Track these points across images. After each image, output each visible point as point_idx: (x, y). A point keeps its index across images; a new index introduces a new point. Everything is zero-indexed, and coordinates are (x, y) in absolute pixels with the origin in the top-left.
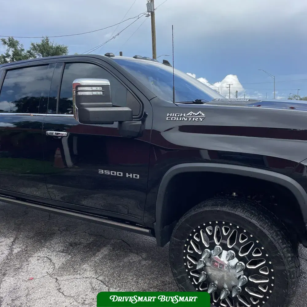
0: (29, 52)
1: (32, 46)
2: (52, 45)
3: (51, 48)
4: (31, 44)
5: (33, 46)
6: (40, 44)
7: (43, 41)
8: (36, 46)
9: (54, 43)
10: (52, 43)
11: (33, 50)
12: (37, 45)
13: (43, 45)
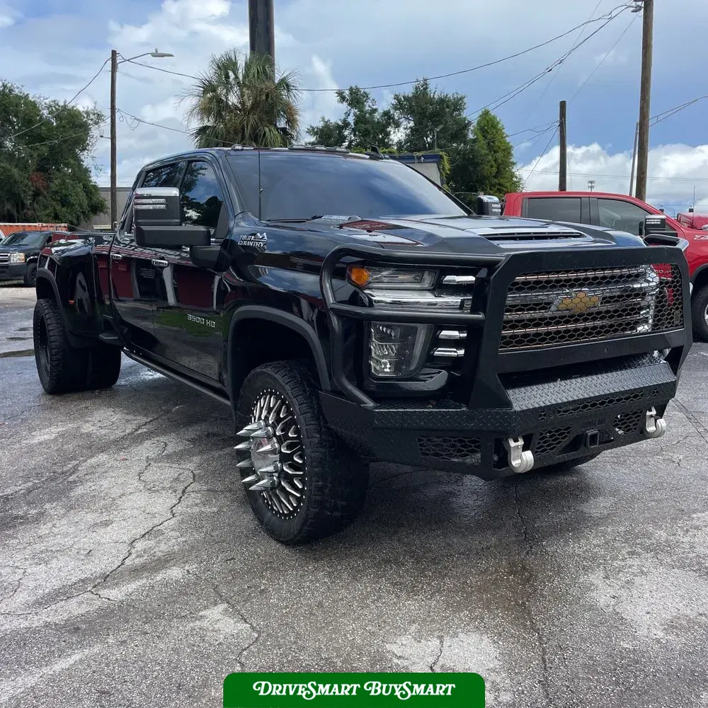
0: (386, 114)
1: (394, 102)
2: (432, 95)
3: (431, 101)
4: (393, 96)
5: (397, 100)
6: (410, 95)
7: (416, 88)
8: (403, 99)
9: (438, 90)
10: (433, 92)
11: (396, 108)
12: (404, 97)
13: (416, 97)
